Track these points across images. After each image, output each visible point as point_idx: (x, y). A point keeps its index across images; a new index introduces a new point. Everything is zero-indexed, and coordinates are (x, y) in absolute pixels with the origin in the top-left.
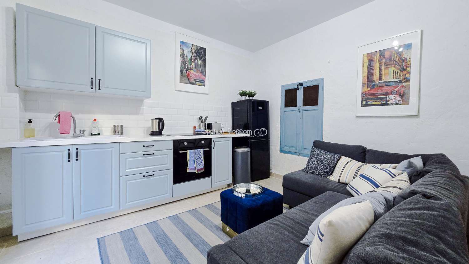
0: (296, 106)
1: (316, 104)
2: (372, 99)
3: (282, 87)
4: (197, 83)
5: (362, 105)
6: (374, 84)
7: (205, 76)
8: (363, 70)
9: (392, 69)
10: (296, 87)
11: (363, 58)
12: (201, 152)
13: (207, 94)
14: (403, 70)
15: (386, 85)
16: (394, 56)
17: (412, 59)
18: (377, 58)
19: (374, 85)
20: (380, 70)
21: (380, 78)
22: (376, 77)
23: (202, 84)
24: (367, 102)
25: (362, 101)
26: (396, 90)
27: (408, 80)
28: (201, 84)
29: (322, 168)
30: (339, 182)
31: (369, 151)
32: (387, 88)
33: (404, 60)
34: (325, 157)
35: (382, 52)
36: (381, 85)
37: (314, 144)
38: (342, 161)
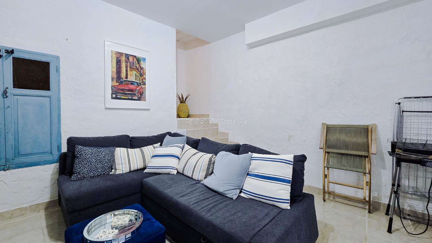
1: (47, 88)
2: (120, 93)
5: (112, 98)
6: (121, 80)
8: (112, 65)
9: (134, 72)
11: (112, 53)
14: (141, 75)
15: (131, 84)
16: (136, 62)
17: (146, 69)
18: (123, 59)
19: (122, 81)
20: (127, 71)
21: (127, 78)
22: (123, 75)
24: (116, 95)
25: (112, 94)
26: (138, 89)
27: (145, 84)
29: (103, 167)
30: (130, 172)
31: (133, 138)
32: (132, 87)
33: (142, 68)
34: (102, 153)
35: (127, 56)
36: (128, 82)
37: (72, 142)
38: (120, 152)
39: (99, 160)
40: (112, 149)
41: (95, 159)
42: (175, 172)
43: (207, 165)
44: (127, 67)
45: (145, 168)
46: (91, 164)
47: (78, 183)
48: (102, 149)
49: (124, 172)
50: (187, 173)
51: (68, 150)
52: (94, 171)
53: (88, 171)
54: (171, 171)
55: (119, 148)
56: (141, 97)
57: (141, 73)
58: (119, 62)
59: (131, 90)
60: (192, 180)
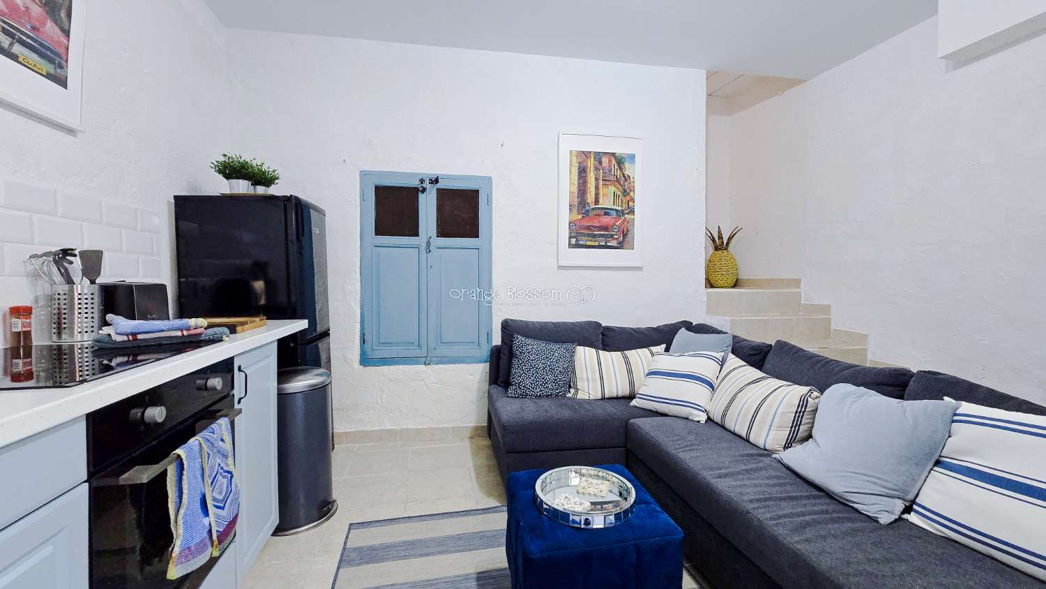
0: (415, 233)
1: (476, 235)
2: (584, 235)
3: (364, 175)
4: (17, 49)
5: (571, 246)
6: (587, 208)
7: (67, 33)
8: (571, 180)
9: (612, 189)
10: (415, 183)
11: (571, 157)
12: (222, 440)
13: (71, 131)
14: (625, 193)
15: (606, 214)
16: (614, 167)
17: (636, 178)
18: (591, 163)
19: (588, 211)
20: (597, 188)
21: (597, 202)
22: (590, 198)
23: (50, 68)
24: (577, 241)
25: (570, 238)
26: (617, 224)
27: (632, 212)
28: (48, 68)
29: (556, 380)
30: (603, 399)
31: (608, 328)
32: (606, 220)
33: (627, 178)
34: (553, 354)
35: (599, 156)
36: (598, 212)
37: (509, 328)
38: (585, 355)
39: (549, 366)
40: (569, 346)
41: (543, 363)
42: (702, 418)
43: (794, 415)
44: (597, 179)
45: (632, 397)
46: (536, 372)
47: (518, 401)
48: (555, 346)
49: (592, 397)
50: (733, 426)
51: (503, 341)
52: (541, 385)
53: (532, 384)
54: (691, 414)
55: (582, 348)
56: (623, 239)
57: (625, 187)
58: (582, 172)
59: (605, 228)
60: (747, 444)
